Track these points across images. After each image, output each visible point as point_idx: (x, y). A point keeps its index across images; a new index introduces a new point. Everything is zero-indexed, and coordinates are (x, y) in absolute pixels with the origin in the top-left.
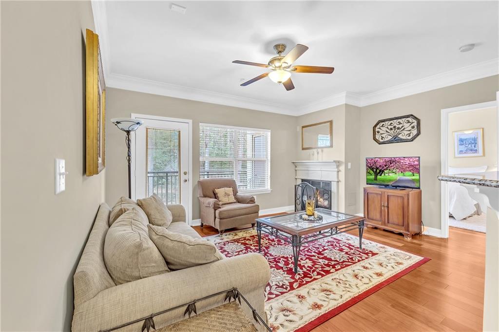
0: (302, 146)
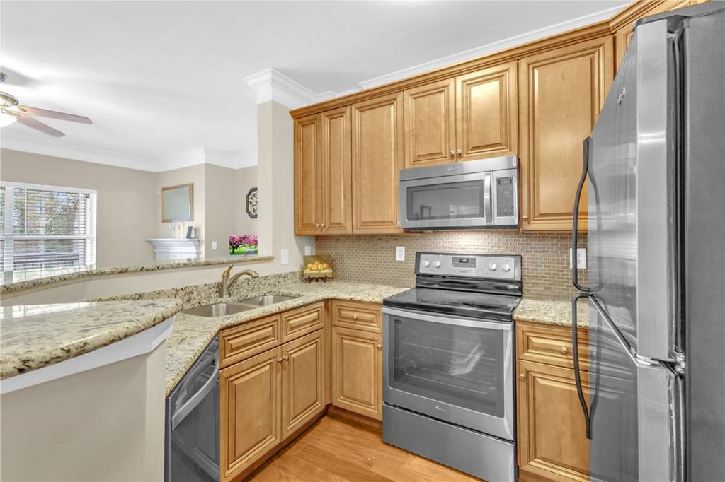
0: (163, 216)
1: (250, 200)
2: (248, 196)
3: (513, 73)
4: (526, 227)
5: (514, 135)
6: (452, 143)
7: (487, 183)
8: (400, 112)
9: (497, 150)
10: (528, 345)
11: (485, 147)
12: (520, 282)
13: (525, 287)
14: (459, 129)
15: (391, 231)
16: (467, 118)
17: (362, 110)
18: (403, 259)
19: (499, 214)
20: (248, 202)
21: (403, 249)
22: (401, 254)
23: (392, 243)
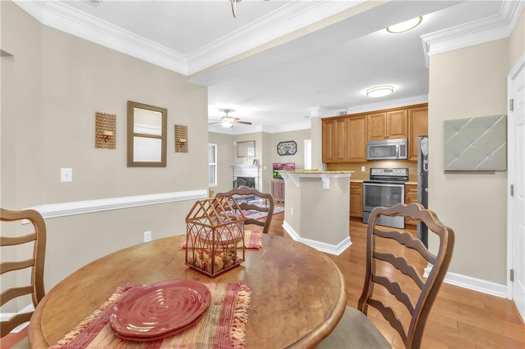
0: (238, 155)
1: (279, 147)
2: (278, 145)
3: (406, 113)
4: (409, 159)
5: (406, 132)
6: (385, 133)
7: (397, 146)
8: (366, 121)
9: (401, 136)
10: (409, 191)
11: (396, 135)
12: (407, 177)
13: (410, 178)
14: (388, 129)
15: (362, 161)
16: (390, 126)
17: (351, 120)
18: (364, 171)
19: (401, 156)
20: (278, 148)
21: (364, 167)
22: (363, 169)
23: (360, 165)
